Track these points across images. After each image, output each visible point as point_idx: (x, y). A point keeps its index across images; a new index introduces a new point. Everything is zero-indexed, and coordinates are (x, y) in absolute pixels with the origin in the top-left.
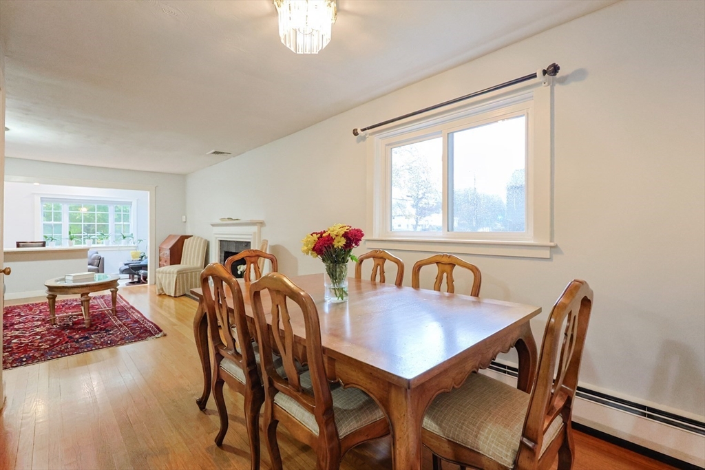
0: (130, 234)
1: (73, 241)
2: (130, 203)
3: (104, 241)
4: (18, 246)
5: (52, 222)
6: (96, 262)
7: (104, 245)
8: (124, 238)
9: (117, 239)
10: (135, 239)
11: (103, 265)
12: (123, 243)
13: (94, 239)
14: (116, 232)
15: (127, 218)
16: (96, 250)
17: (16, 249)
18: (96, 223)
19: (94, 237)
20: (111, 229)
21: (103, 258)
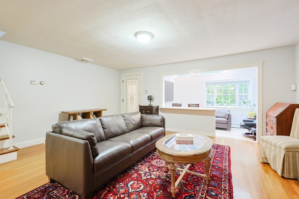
0: (249, 100)
1: (219, 104)
2: (249, 81)
3: (233, 104)
4: (189, 106)
5: (210, 94)
6: (227, 117)
7: (233, 107)
8: (245, 103)
9: (240, 104)
10: (252, 104)
11: (231, 119)
12: (244, 106)
13: (228, 103)
14: (240, 99)
15: (246, 91)
16: (228, 110)
17: (188, 108)
18: (229, 95)
19: (228, 102)
20: (237, 98)
21: (231, 115)
